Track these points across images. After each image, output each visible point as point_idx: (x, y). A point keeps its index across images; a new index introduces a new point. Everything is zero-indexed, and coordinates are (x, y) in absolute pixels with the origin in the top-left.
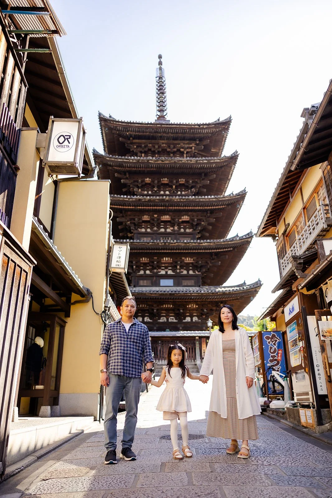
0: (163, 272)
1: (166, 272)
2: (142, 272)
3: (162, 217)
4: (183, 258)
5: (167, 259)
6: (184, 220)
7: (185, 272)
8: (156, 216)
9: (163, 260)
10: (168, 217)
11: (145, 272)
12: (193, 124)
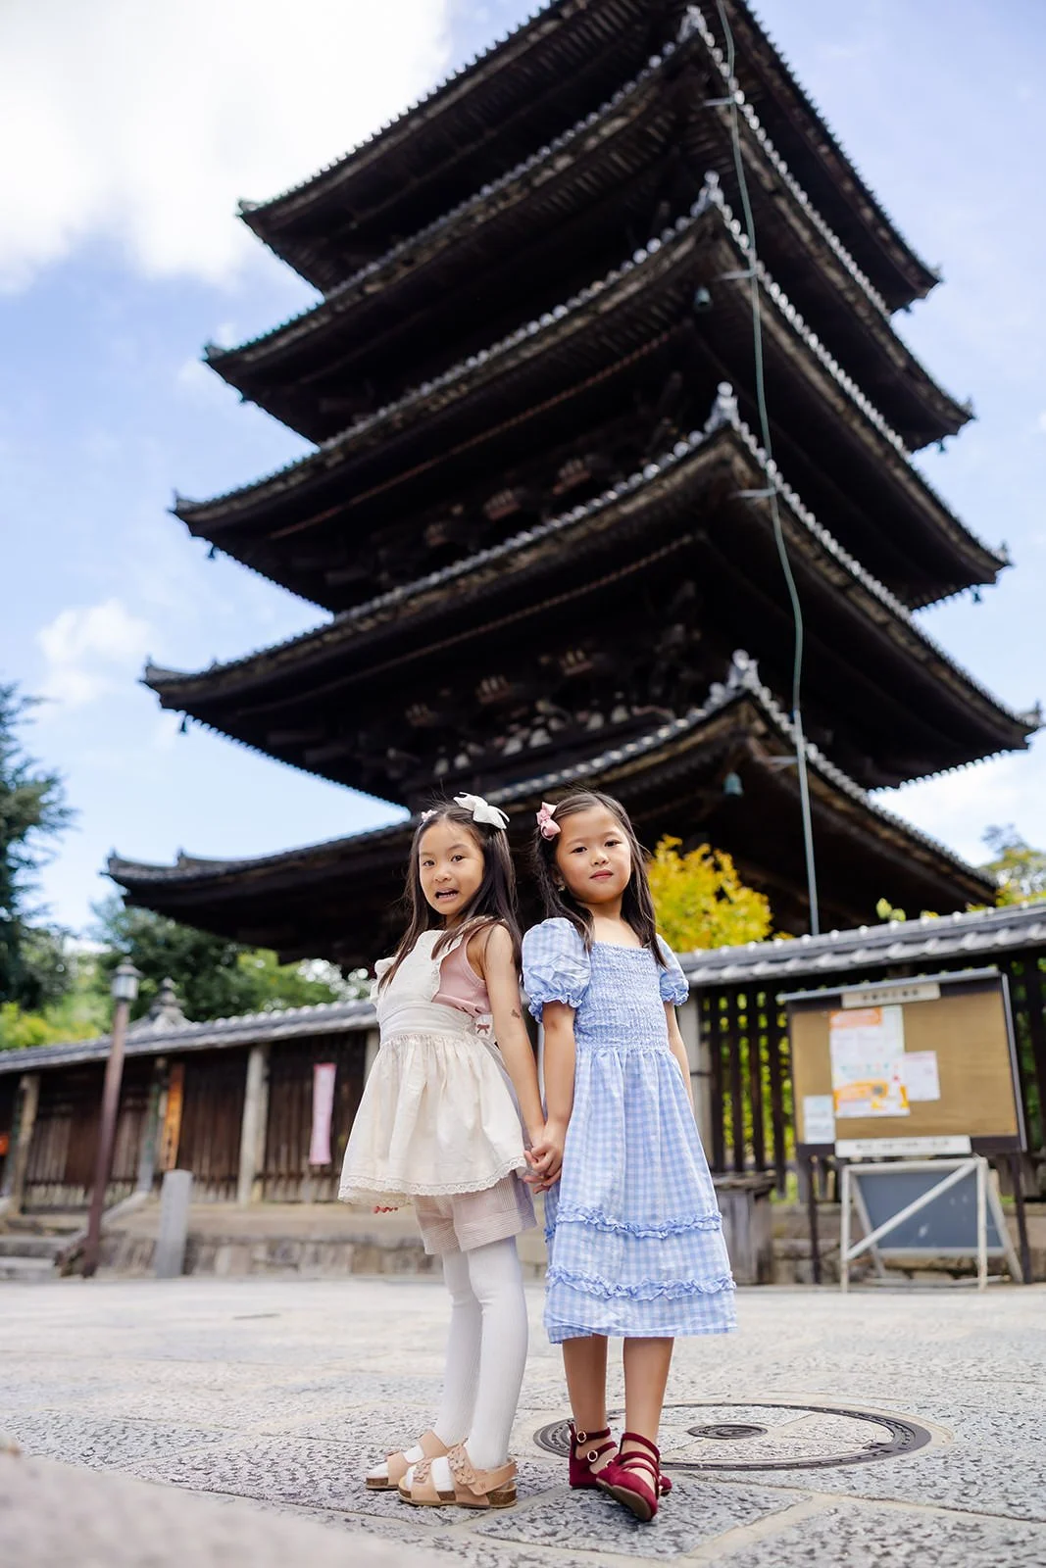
0: (513, 747)
1: (526, 742)
2: (442, 768)
3: (488, 507)
4: (544, 660)
5: (494, 684)
6: (572, 481)
7: (596, 722)
8: (457, 510)
9: (484, 694)
10: (509, 495)
11: (451, 765)
12: (525, 22)
